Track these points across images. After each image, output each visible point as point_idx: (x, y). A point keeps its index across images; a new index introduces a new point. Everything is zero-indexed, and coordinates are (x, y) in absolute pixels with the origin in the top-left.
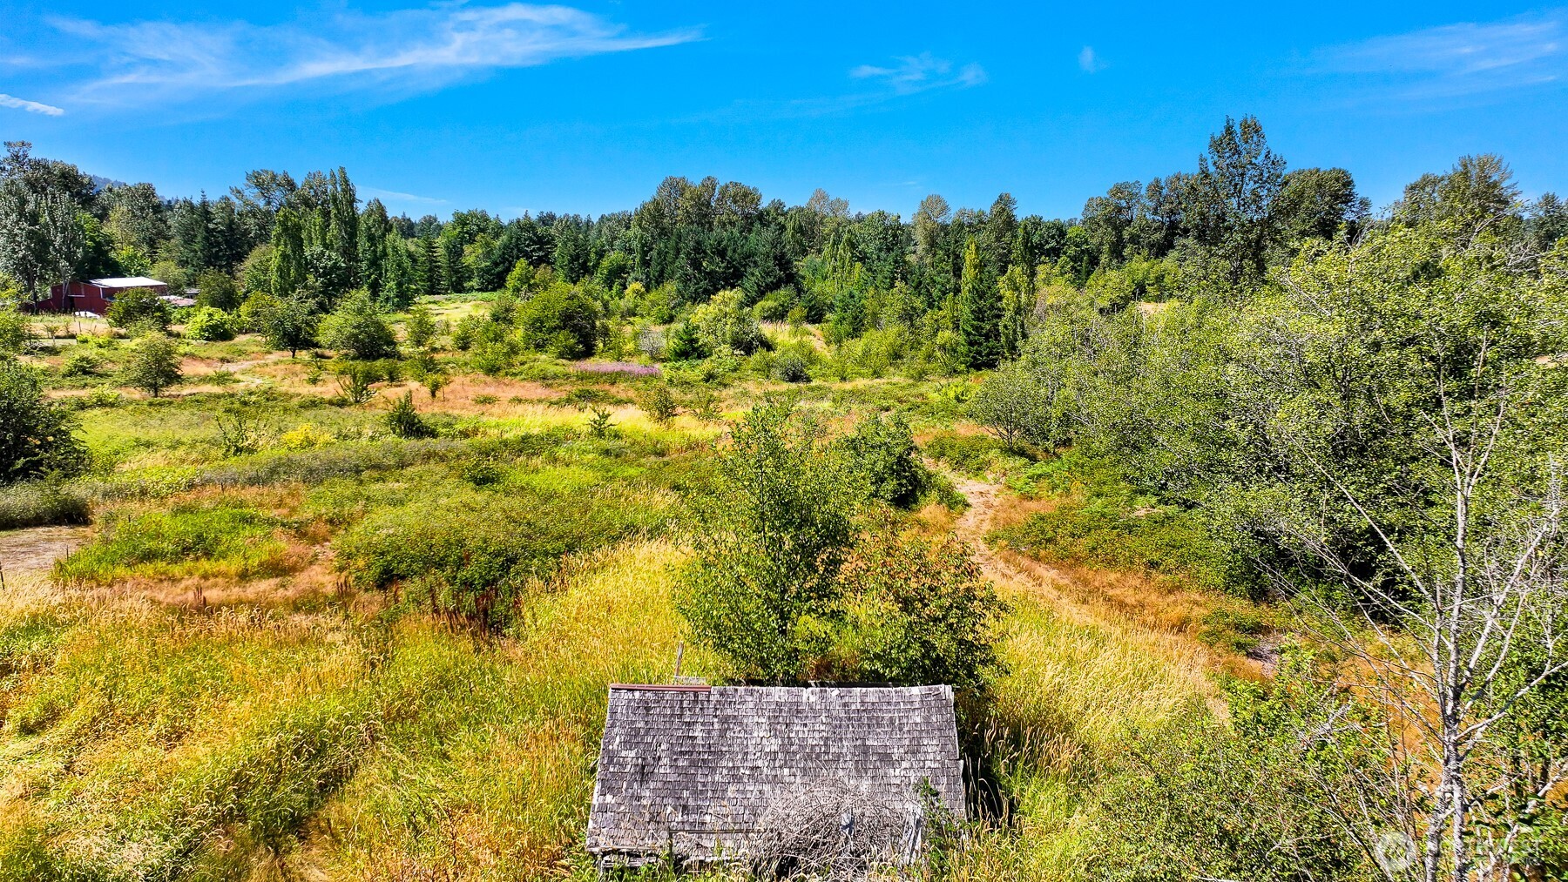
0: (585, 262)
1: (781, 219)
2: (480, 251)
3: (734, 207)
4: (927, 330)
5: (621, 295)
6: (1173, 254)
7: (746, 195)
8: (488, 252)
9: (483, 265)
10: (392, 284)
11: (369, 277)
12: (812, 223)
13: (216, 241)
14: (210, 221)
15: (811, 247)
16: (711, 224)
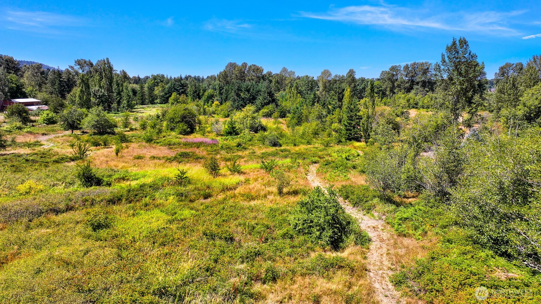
0: (199, 93)
1: (271, 78)
2: (160, 89)
3: (253, 74)
4: (328, 123)
5: (211, 106)
6: (413, 92)
7: (258, 69)
8: (163, 89)
9: (161, 94)
10: (125, 102)
11: (117, 99)
12: (282, 80)
13: (63, 85)
14: (61, 78)
15: (281, 88)
16: (245, 80)
